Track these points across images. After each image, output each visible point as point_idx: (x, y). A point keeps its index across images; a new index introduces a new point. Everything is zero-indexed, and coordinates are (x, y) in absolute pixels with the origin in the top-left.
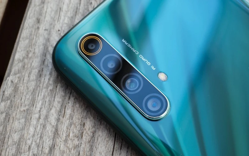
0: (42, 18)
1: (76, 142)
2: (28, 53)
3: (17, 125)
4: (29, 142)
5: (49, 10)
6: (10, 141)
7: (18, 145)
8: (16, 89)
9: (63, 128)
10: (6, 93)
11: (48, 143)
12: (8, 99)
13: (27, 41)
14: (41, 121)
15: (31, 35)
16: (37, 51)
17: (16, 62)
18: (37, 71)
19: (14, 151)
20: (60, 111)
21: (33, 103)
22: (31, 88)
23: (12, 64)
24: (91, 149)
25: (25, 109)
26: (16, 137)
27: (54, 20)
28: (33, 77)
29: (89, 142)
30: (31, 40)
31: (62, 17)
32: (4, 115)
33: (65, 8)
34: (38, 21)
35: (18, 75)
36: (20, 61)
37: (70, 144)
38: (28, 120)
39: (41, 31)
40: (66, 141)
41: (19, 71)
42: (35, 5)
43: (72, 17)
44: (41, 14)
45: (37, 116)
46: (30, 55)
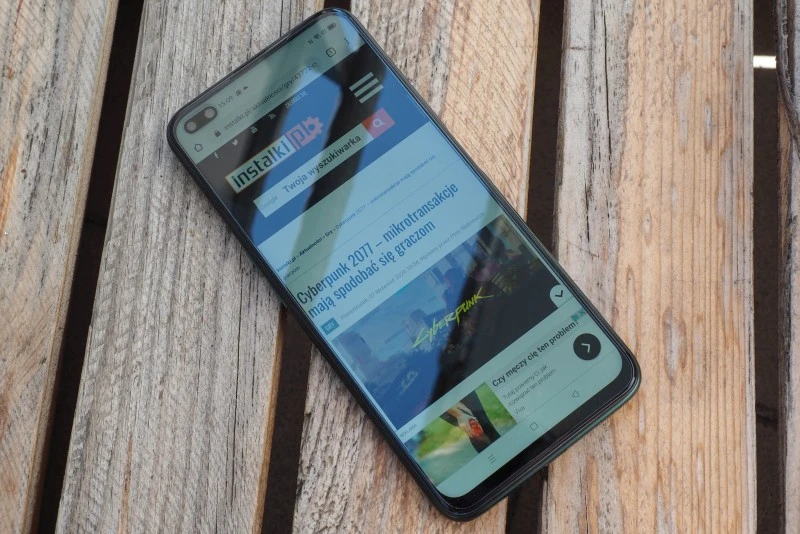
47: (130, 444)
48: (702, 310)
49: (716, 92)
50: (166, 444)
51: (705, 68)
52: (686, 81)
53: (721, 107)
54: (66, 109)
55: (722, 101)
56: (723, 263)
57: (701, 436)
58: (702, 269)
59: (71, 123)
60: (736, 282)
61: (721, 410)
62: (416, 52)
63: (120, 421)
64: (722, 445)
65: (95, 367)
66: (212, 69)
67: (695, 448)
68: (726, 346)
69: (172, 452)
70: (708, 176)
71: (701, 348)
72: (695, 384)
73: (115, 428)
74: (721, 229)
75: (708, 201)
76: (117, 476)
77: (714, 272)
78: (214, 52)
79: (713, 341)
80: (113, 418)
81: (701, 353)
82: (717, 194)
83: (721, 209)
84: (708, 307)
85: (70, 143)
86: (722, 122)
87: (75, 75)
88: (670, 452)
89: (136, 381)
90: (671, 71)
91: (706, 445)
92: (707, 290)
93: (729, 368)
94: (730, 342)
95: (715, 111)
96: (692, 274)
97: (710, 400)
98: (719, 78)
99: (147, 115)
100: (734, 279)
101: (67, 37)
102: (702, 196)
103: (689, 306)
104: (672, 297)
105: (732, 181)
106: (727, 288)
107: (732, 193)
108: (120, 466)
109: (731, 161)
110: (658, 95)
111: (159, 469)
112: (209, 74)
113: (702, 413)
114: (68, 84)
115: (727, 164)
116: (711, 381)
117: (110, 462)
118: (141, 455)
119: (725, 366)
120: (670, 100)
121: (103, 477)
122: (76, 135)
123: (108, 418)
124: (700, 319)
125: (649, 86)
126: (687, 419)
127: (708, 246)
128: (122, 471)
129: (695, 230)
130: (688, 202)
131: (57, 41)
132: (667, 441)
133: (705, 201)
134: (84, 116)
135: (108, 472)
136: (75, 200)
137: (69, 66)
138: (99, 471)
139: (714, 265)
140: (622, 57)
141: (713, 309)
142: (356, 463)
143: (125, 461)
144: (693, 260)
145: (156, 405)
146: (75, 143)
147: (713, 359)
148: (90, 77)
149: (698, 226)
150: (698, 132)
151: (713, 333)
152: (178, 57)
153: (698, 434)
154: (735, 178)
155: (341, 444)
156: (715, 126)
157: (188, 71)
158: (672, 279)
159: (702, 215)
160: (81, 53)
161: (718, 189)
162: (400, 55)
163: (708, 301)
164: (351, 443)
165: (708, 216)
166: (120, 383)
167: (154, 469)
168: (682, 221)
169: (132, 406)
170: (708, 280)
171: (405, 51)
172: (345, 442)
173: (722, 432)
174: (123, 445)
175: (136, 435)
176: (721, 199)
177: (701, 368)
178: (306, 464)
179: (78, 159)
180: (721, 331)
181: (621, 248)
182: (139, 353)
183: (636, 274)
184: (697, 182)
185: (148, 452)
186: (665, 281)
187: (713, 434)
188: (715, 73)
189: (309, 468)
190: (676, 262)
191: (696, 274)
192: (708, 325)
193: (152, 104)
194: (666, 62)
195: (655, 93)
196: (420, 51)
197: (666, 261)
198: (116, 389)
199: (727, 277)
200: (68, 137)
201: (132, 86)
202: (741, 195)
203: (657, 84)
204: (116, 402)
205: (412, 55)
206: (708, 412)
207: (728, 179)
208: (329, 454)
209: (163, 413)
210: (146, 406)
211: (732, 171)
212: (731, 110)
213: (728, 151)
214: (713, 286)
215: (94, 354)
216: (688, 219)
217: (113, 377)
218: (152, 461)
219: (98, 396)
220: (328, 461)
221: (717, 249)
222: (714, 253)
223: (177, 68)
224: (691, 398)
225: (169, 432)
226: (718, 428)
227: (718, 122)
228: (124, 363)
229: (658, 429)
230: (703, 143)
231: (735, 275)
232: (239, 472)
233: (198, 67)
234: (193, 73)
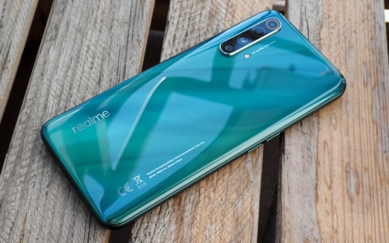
0: (45, 73)
5: (49, 67)
6: (27, 148)
8: (29, 117)
10: (22, 119)
12: (24, 123)
13: (35, 87)
15: (37, 83)
16: (42, 93)
17: (28, 101)
18: (43, 105)
23: (25, 102)
25: (36, 128)
27: (53, 74)
28: (41, 109)
31: (59, 72)
33: (60, 65)
34: (42, 74)
35: (30, 108)
36: (31, 99)
39: (45, 80)
41: (30, 106)
42: (40, 65)
43: (66, 71)
44: (44, 70)
46: (38, 96)
47: (25, 220)
48: (367, 165)
49: (368, 59)
50: (48, 221)
51: (362, 48)
52: (352, 53)
53: (372, 67)
54: (6, 42)
55: (372, 64)
56: (377, 142)
57: (370, 231)
58: (366, 145)
59: (7, 49)
60: (385, 152)
61: (381, 218)
62: (205, 30)
63: (20, 206)
64: (382, 237)
65: (8, 175)
66: (90, 30)
67: (367, 238)
68: (381, 184)
69: (51, 225)
70: (366, 99)
71: (368, 184)
72: (365, 203)
73: (17, 210)
74: (375, 125)
75: (367, 111)
76: (15, 237)
77: (372, 146)
78: (92, 23)
79: (374, 181)
80: (16, 205)
81: (368, 187)
82: (372, 108)
83: (374, 116)
84: (370, 164)
85: (6, 59)
86: (372, 73)
87: (12, 26)
88: (353, 239)
89: (32, 185)
90: (344, 48)
91: (374, 236)
92: (369, 155)
93: (384, 196)
94: (384, 182)
95: (368, 68)
96: (361, 146)
97: (374, 212)
98: (369, 54)
99: (51, 49)
100: (384, 150)
101: (10, 8)
102: (364, 108)
103: (360, 162)
104: (349, 157)
105: (380, 102)
106: (380, 155)
107: (380, 108)
108: (17, 231)
109: (379, 93)
110: (338, 59)
111: (42, 234)
112: (88, 33)
113: (370, 218)
114: (8, 30)
115: (377, 94)
116: (374, 202)
117: (11, 229)
118: (31, 226)
119: (382, 195)
120: (344, 62)
121: (6, 237)
122: (9, 55)
123: (13, 204)
124: (366, 169)
125: (333, 54)
126: (361, 222)
127: (368, 133)
128: (19, 234)
129: (361, 125)
130: (356, 111)
131: (4, 10)
132: (351, 234)
133: (365, 111)
134: (15, 46)
135: (9, 235)
136: (5, 88)
137: (10, 22)
138: (4, 233)
139: (372, 143)
140: (317, 40)
141: (373, 165)
142: (165, 236)
143: (21, 229)
144: (360, 139)
145: (43, 198)
146: (9, 59)
147: (375, 191)
148: (21, 28)
149: (362, 123)
150: (360, 78)
151: (374, 177)
152: (72, 23)
153: (368, 230)
154: (381, 101)
155: (156, 225)
156: (369, 75)
157: (77, 30)
158: (349, 148)
159: (364, 117)
160: (17, 17)
161: (372, 105)
162: (196, 31)
163: (370, 161)
164: (162, 225)
165: (368, 118)
166: (22, 185)
167: (39, 234)
168: (353, 120)
169: (29, 198)
170: (369, 150)
171: (199, 29)
172: (158, 224)
173: (382, 229)
174: (21, 220)
175: (29, 214)
176: (374, 110)
177: (368, 195)
178: (134, 235)
179: (9, 67)
180: (378, 177)
181: (320, 131)
182: (35, 169)
183: (329, 144)
184: (361, 102)
185: (36, 224)
186: (345, 149)
187: (377, 231)
188: (367, 50)
189: (136, 238)
190: (351, 139)
191: (362, 147)
192: (370, 174)
193: (55, 44)
194: (341, 44)
195: (336, 58)
196: (207, 30)
197: (345, 139)
198: (19, 188)
199: (380, 149)
200: (5, 56)
201: (44, 35)
202: (385, 109)
203: (337, 54)
204: (19, 195)
205: (203, 31)
206: (373, 218)
207: (377, 100)
208: (149, 231)
209: (47, 203)
210: (37, 199)
211: (379, 97)
212: (377, 68)
213: (376, 87)
214: (372, 153)
215: (8, 168)
216: (356, 119)
217: (18, 182)
218: (38, 230)
219: (8, 191)
220: (147, 234)
221: (374, 135)
222: (372, 137)
223: (71, 28)
224: (363, 211)
225: (50, 214)
226: (380, 227)
227: (370, 73)
228: (26, 174)
229: (345, 226)
230: (363, 83)
231: (384, 148)
232: (92, 238)
233: (83, 29)
234: (80, 31)
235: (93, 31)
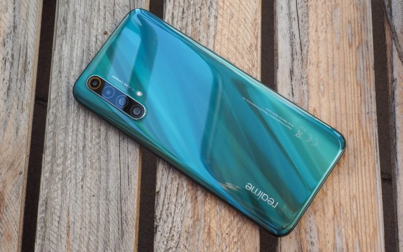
0: (62, 70)
1: (97, 141)
2: (58, 93)
3: (61, 137)
4: (70, 146)
5: (65, 63)
6: (59, 147)
7: (64, 148)
8: (56, 117)
9: (88, 134)
10: (50, 120)
11: (81, 145)
12: (52, 123)
13: (56, 86)
14: (75, 132)
15: (57, 82)
16: (63, 91)
17: (52, 100)
18: (66, 103)
19: (62, 153)
20: (84, 125)
21: (67, 122)
22: (64, 114)
24: (107, 143)
25: (64, 127)
26: (62, 144)
27: (69, 70)
28: (64, 107)
29: (105, 139)
30: (58, 85)
31: (74, 67)
32: (52, 133)
33: (75, 60)
34: (60, 72)
35: (55, 108)
36: (54, 99)
37: (94, 143)
38: (66, 133)
39: (63, 78)
40: (91, 141)
41: (55, 106)
42: (56, 63)
43: (80, 66)
44: (60, 68)
45: (71, 130)
46: (60, 94)
47: (68, 213)
48: (352, 128)
49: (353, 17)
50: (87, 211)
51: (347, 5)
52: (338, 13)
53: (356, 25)
54: (22, 43)
55: (356, 22)
56: (361, 104)
57: (354, 191)
58: (351, 108)
59: (25, 51)
60: (368, 113)
61: (364, 178)
62: (200, 5)
63: (62, 201)
64: (365, 194)
65: (48, 174)
66: (96, 18)
67: (352, 197)
68: (364, 146)
69: (90, 215)
70: (351, 61)
71: (352, 146)
72: (350, 165)
73: (60, 205)
74: (359, 87)
75: (352, 73)
76: (63, 229)
77: (357, 108)
78: (96, 10)
79: (358, 144)
80: (58, 200)
81: (352, 150)
82: (356, 69)
83: (359, 77)
84: (354, 127)
85: (26, 60)
86: (357, 33)
87: (25, 26)
88: (340, 199)
89: (69, 181)
90: (330, 8)
91: (357, 195)
92: (354, 118)
93: (366, 157)
94: (366, 144)
95: (353, 27)
96: (346, 110)
97: (358, 173)
98: (354, 10)
99: (64, 44)
100: (367, 112)
101: (20, 6)
102: (349, 71)
103: (345, 126)
104: (336, 122)
105: (363, 62)
106: (364, 116)
107: (364, 68)
108: (64, 223)
109: (363, 52)
110: (324, 20)
111: (84, 224)
112: (94, 22)
113: (354, 179)
114: (22, 31)
115: (361, 54)
116: (358, 163)
117: (59, 222)
118: (74, 218)
119: (365, 156)
120: (330, 23)
121: (56, 230)
122: (28, 57)
123: (56, 200)
124: (351, 132)
125: (319, 16)
126: (347, 183)
127: (353, 96)
128: (66, 226)
129: (346, 88)
130: (342, 74)
131: (14, 8)
132: (338, 195)
133: (350, 73)
134: (32, 47)
135: (58, 227)
136: (31, 91)
137: (22, 21)
138: (54, 227)
139: (356, 105)
140: (305, 2)
141: (357, 127)
142: (184, 215)
143: (66, 221)
144: (346, 103)
145: (80, 192)
146: (28, 61)
147: (358, 152)
148: (33, 26)
149: (347, 86)
150: (345, 39)
151: (358, 139)
152: (78, 13)
153: (353, 190)
154: (365, 60)
155: (175, 206)
156: (353, 35)
157: (83, 20)
158: (336, 113)
159: (349, 80)
160: (27, 14)
161: (356, 66)
162: (192, 7)
163: (354, 123)
164: (180, 205)
165: (352, 80)
166: (61, 182)
167: (82, 224)
168: (339, 84)
169: (68, 193)
170: (354, 113)
171: (194, 5)
172: (177, 205)
173: (365, 188)
174: (65, 213)
175: (71, 208)
176: (358, 71)
177: (353, 157)
178: (158, 217)
179: (30, 69)
180: (362, 138)
181: (310, 99)
182: (69, 166)
183: (318, 112)
184: (346, 64)
185: (78, 216)
186: (332, 115)
187: (361, 189)
188: (352, 7)
189: (160, 219)
190: (338, 104)
191: (348, 110)
192: (355, 136)
193: (66, 38)
194: (327, 3)
195: (322, 19)
196: (202, 4)
197: (332, 104)
198: (59, 185)
199: (363, 111)
200: (24, 58)
201: (55, 30)
202: (368, 69)
203: (323, 15)
204: (59, 192)
205: (198, 6)
206: (357, 179)
207: (361, 61)
208: (170, 211)
209: (84, 196)
210: (75, 193)
211: (363, 58)
212: (361, 26)
213: (361, 47)
214: (357, 115)
215: (46, 168)
216: (342, 83)
217: (57, 179)
218: (80, 220)
219: (50, 190)
220: (169, 215)
221: (358, 97)
222: (356, 99)
223: (78, 19)
224: (348, 173)
225: (87, 205)
226: (363, 186)
227: (355, 32)
228: (62, 172)
229: (333, 189)
230: (348, 44)
231: (367, 110)
232: (125, 224)
233: (89, 18)
234: (86, 21)
235: (98, 19)
